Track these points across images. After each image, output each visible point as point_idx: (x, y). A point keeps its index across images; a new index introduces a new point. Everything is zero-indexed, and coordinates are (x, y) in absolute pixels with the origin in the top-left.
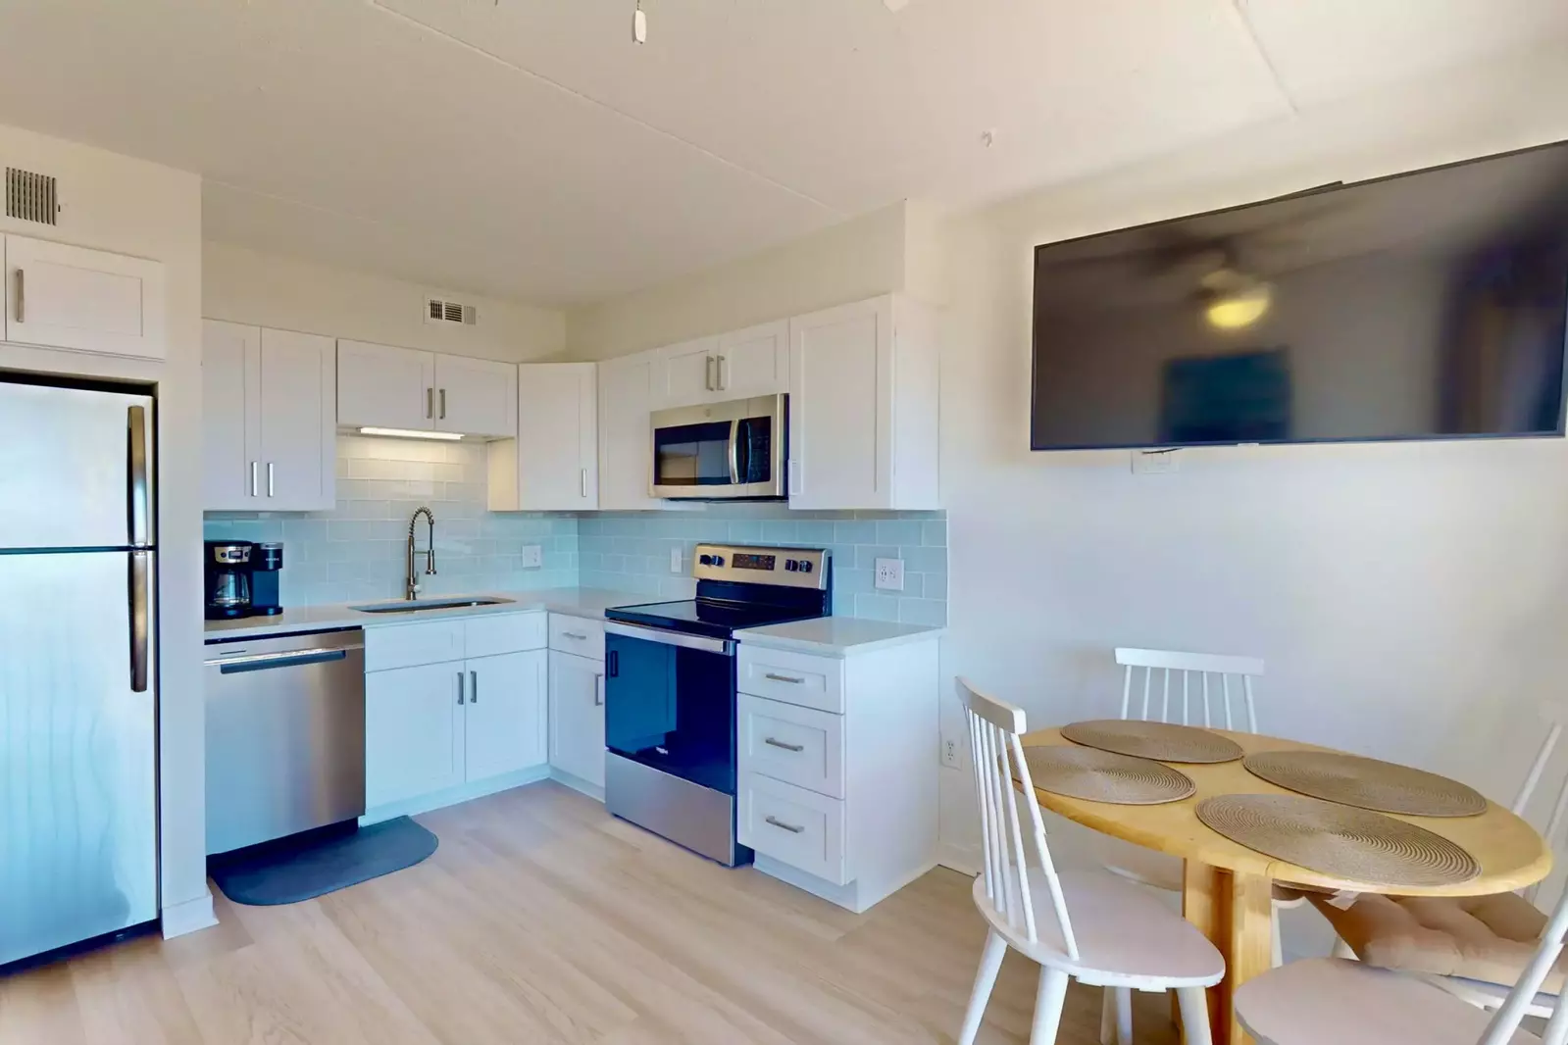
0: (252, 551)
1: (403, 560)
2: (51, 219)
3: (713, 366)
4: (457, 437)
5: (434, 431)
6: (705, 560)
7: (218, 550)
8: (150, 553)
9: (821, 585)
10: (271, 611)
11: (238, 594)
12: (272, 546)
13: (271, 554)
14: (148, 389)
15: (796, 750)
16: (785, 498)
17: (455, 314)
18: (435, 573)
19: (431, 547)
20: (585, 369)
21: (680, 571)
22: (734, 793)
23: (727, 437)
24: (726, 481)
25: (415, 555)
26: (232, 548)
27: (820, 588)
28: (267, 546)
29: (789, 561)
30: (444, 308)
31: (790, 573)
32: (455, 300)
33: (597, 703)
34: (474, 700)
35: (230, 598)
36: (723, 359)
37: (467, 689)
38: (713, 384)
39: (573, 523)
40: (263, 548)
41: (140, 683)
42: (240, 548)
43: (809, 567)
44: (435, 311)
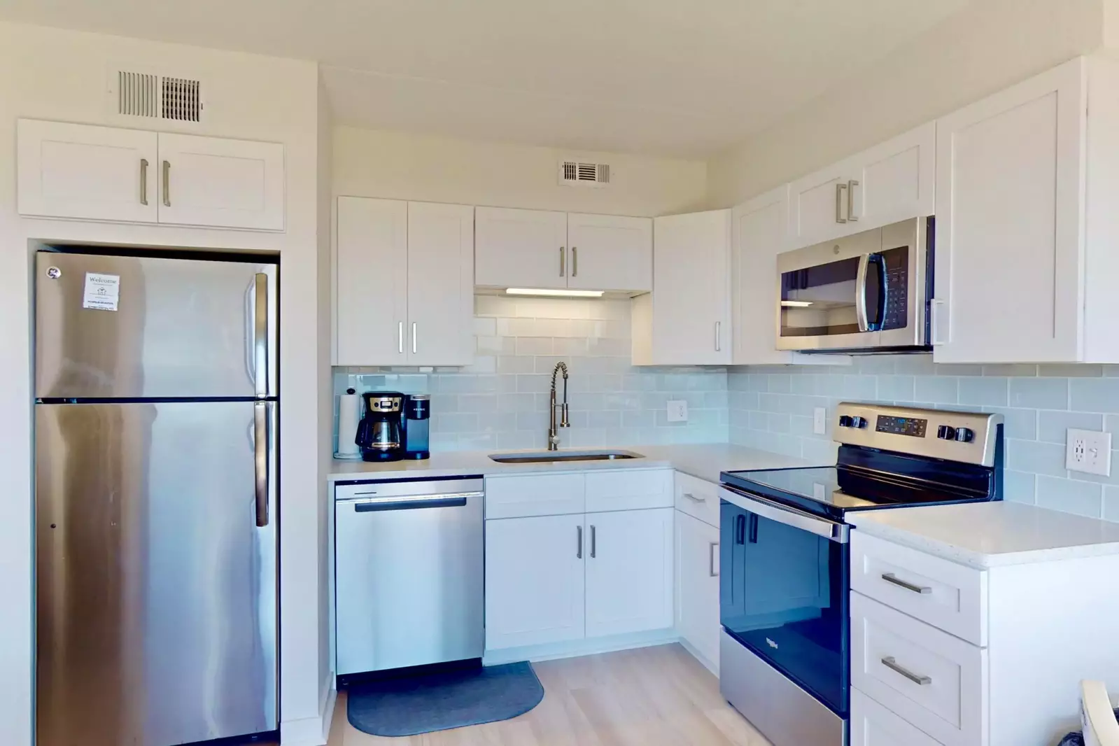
0: (402, 402)
1: (546, 411)
2: (195, 116)
3: (844, 192)
4: (599, 294)
5: (567, 289)
6: (847, 421)
7: (373, 400)
8: (274, 403)
9: (986, 460)
10: (419, 456)
11: (392, 438)
12: (421, 397)
13: (419, 405)
14: (274, 258)
15: (918, 681)
16: (928, 348)
17: (587, 173)
18: (568, 425)
19: (565, 401)
20: (718, 219)
21: (824, 432)
22: (846, 715)
23: (854, 276)
24: (854, 328)
25: (556, 407)
26: (384, 399)
27: (983, 464)
28: (414, 398)
29: (944, 428)
30: (577, 170)
31: (943, 441)
32: (587, 161)
33: (712, 574)
34: (593, 555)
35: (384, 444)
36: (856, 184)
38: (844, 216)
39: (723, 377)
40: (412, 399)
41: (262, 518)
42: (391, 399)
43: (969, 436)
44: (569, 172)
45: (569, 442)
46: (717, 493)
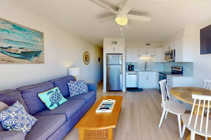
1: (145, 67)
2: (117, 44)
3: (169, 47)
4: (150, 56)
6: (172, 68)
7: (130, 65)
8: (122, 65)
9: (181, 70)
10: (133, 70)
11: (131, 69)
13: (133, 66)
14: (122, 54)
15: (170, 87)
16: (174, 61)
17: (148, 44)
20: (161, 48)
29: (178, 68)
33: (158, 81)
37: (147, 79)
38: (169, 49)
44: (147, 45)
45: (147, 69)
46: (158, 74)
